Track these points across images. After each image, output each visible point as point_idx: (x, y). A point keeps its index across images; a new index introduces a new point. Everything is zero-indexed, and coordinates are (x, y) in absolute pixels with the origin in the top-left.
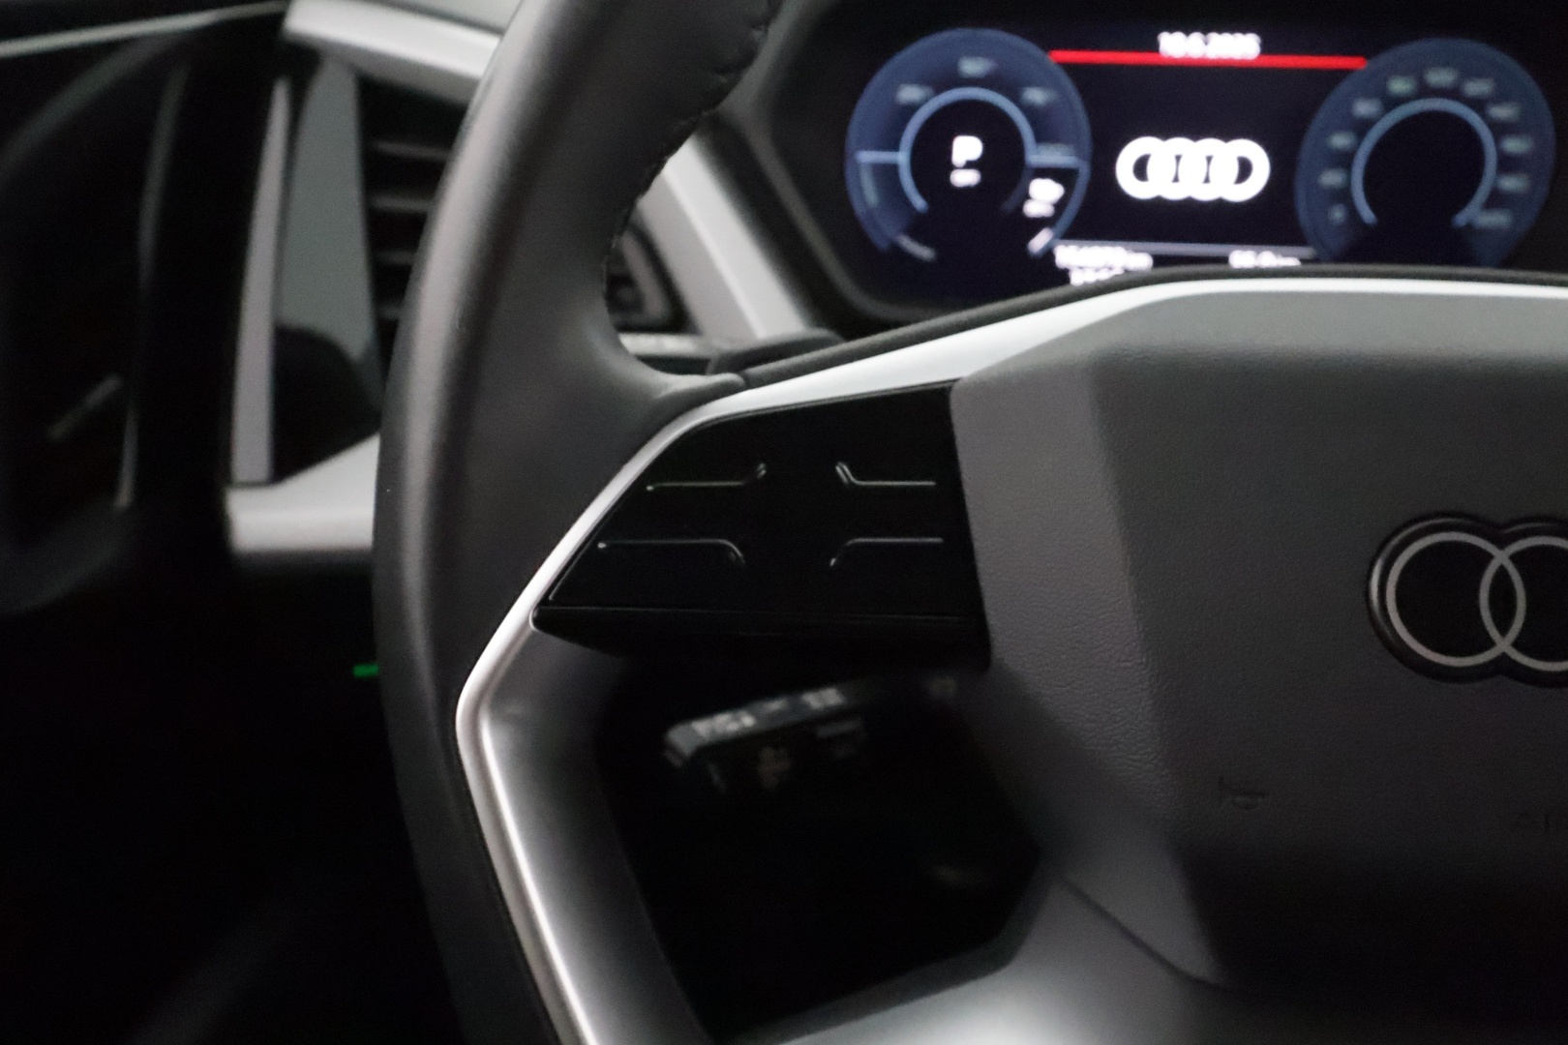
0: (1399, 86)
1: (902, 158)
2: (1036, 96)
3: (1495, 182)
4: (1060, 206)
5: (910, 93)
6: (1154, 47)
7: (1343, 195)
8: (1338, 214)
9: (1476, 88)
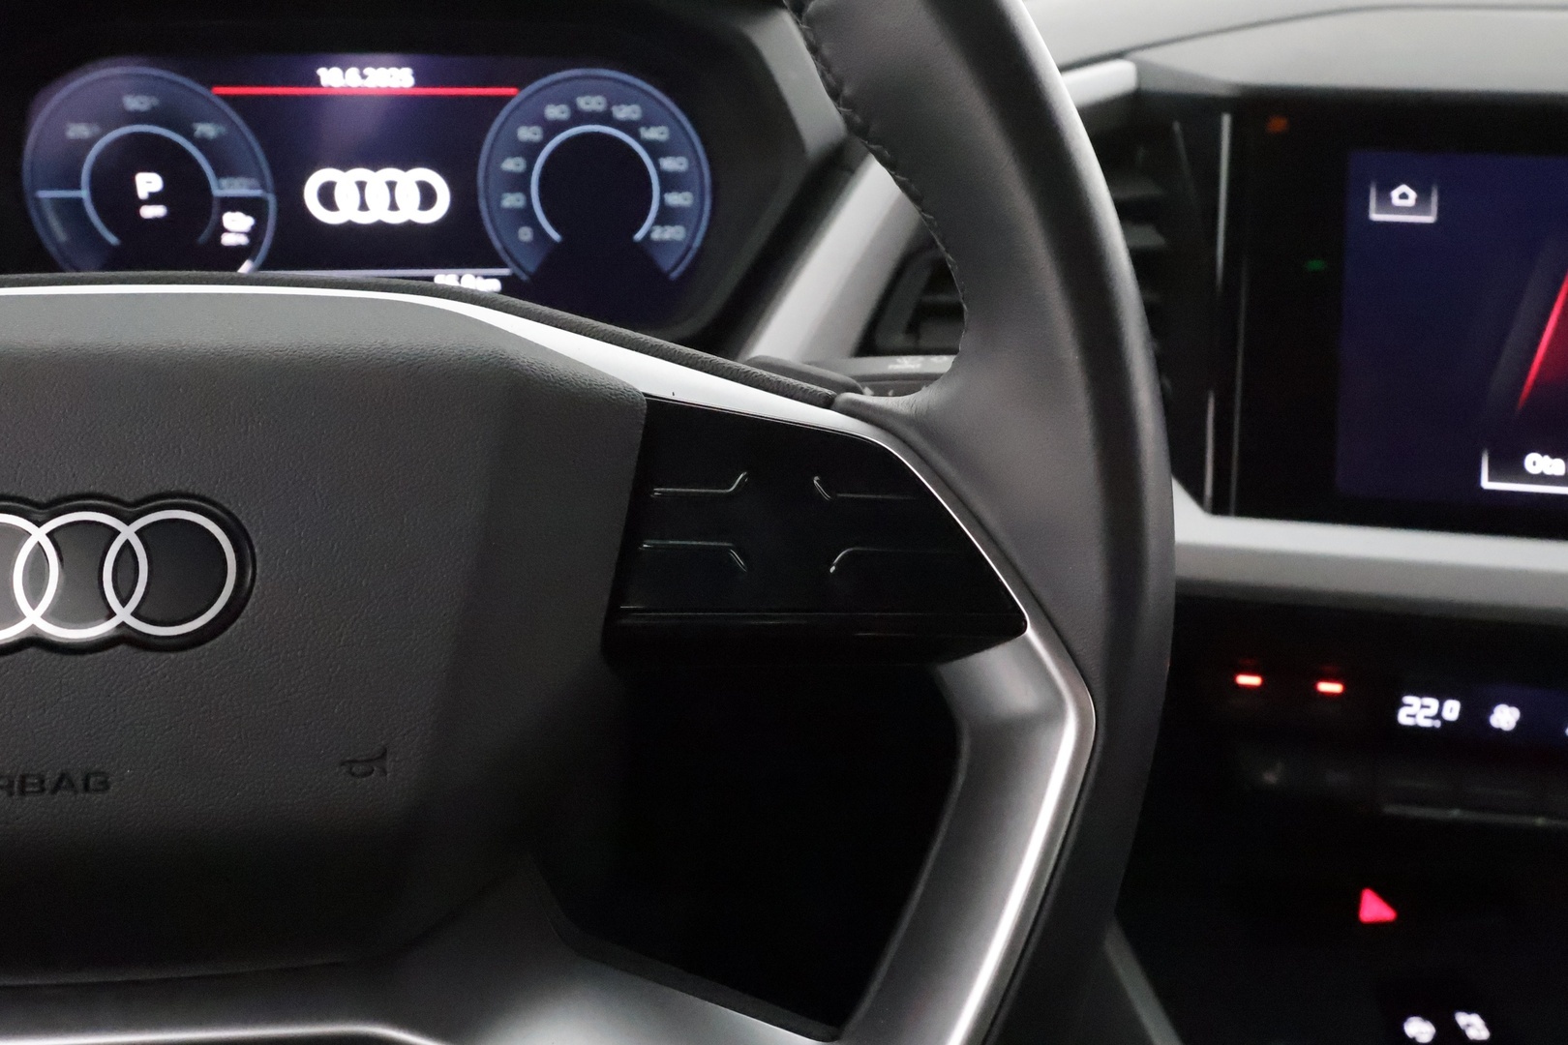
0: (555, 112)
1: (84, 194)
2: (207, 130)
3: (662, 200)
4: (254, 234)
5: (78, 131)
6: (316, 81)
7: (526, 216)
8: (526, 234)
9: (623, 112)
